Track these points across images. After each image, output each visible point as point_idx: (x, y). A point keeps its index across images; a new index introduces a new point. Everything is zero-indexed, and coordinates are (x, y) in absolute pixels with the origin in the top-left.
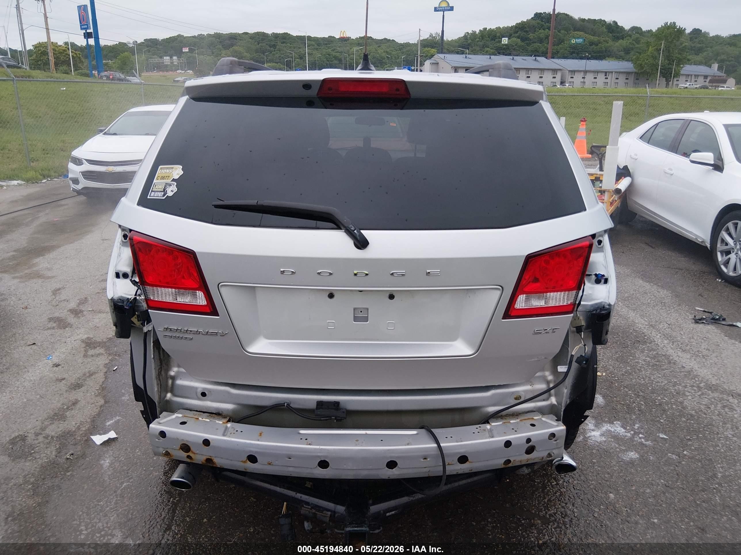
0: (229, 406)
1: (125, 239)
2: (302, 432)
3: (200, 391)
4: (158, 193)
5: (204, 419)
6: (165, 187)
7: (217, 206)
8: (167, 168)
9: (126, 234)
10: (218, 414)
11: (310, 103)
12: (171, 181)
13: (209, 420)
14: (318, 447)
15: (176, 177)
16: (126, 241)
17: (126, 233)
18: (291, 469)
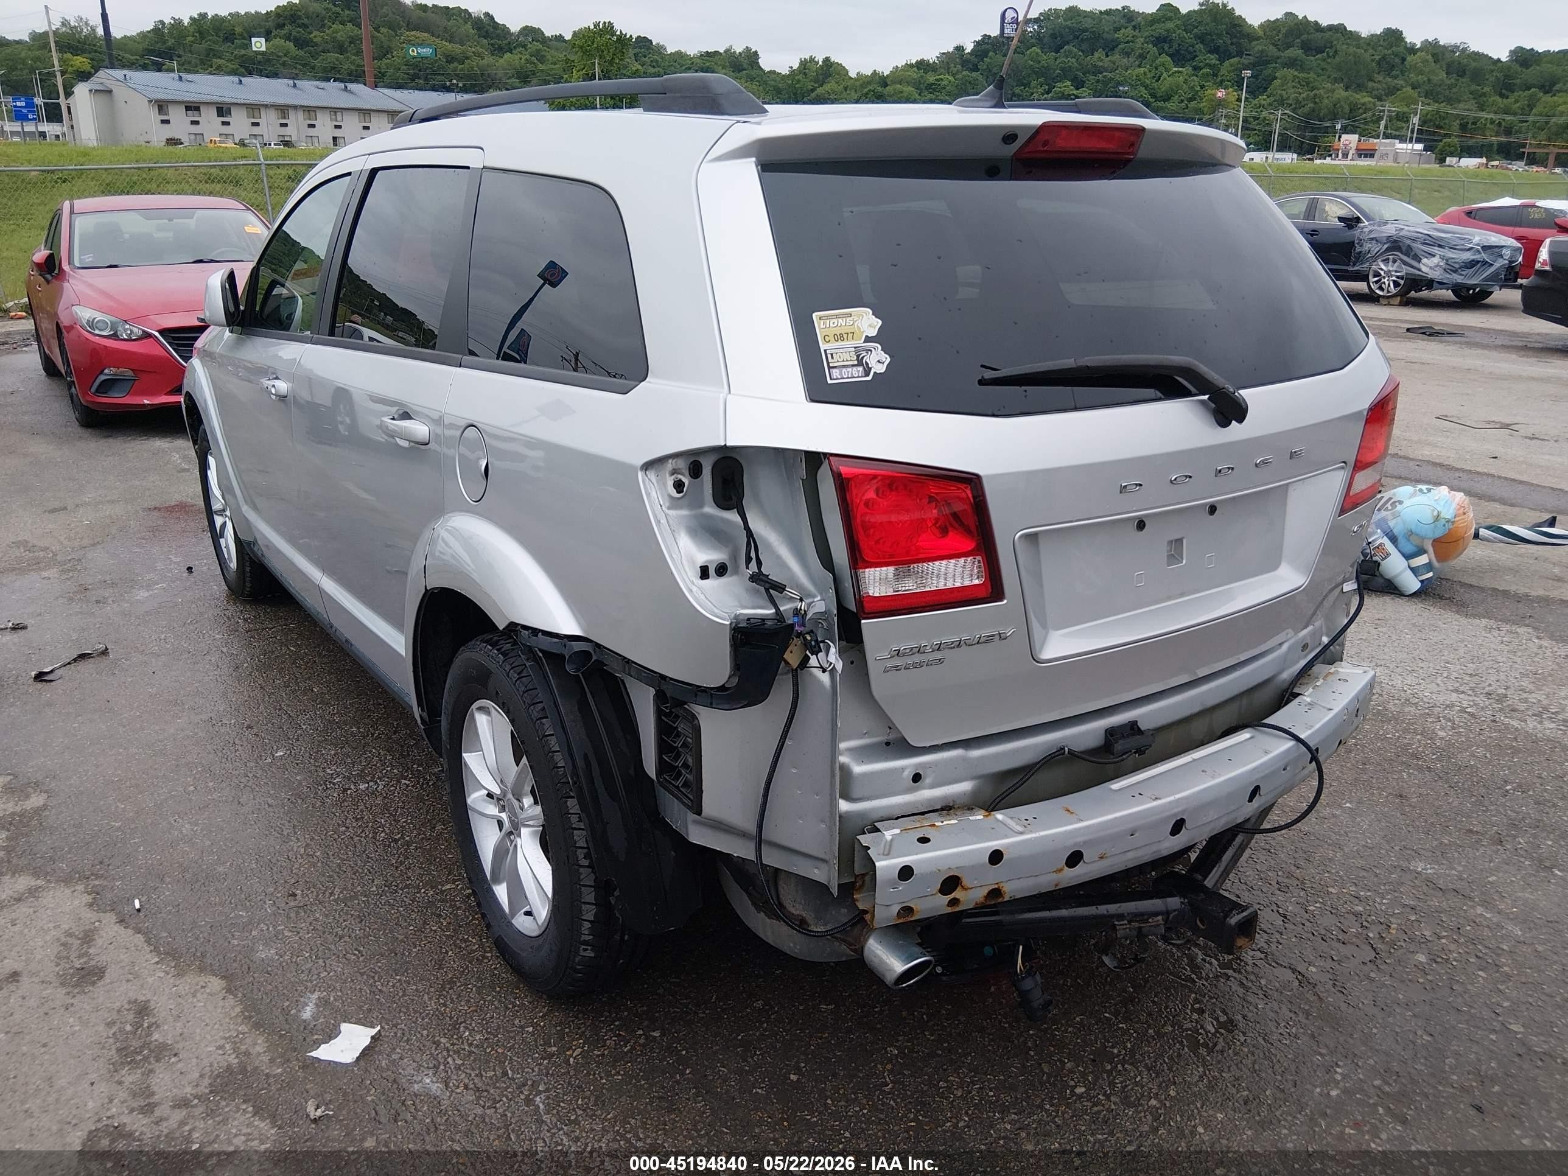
0: (965, 787)
1: (679, 492)
2: (1116, 785)
3: (908, 774)
4: (849, 369)
5: (945, 823)
6: (858, 356)
7: (982, 382)
8: (837, 316)
9: (680, 480)
10: (947, 808)
11: (991, 170)
12: (864, 342)
13: (956, 821)
14: (1172, 798)
15: (873, 333)
16: (681, 495)
17: (680, 477)
18: (1130, 855)
